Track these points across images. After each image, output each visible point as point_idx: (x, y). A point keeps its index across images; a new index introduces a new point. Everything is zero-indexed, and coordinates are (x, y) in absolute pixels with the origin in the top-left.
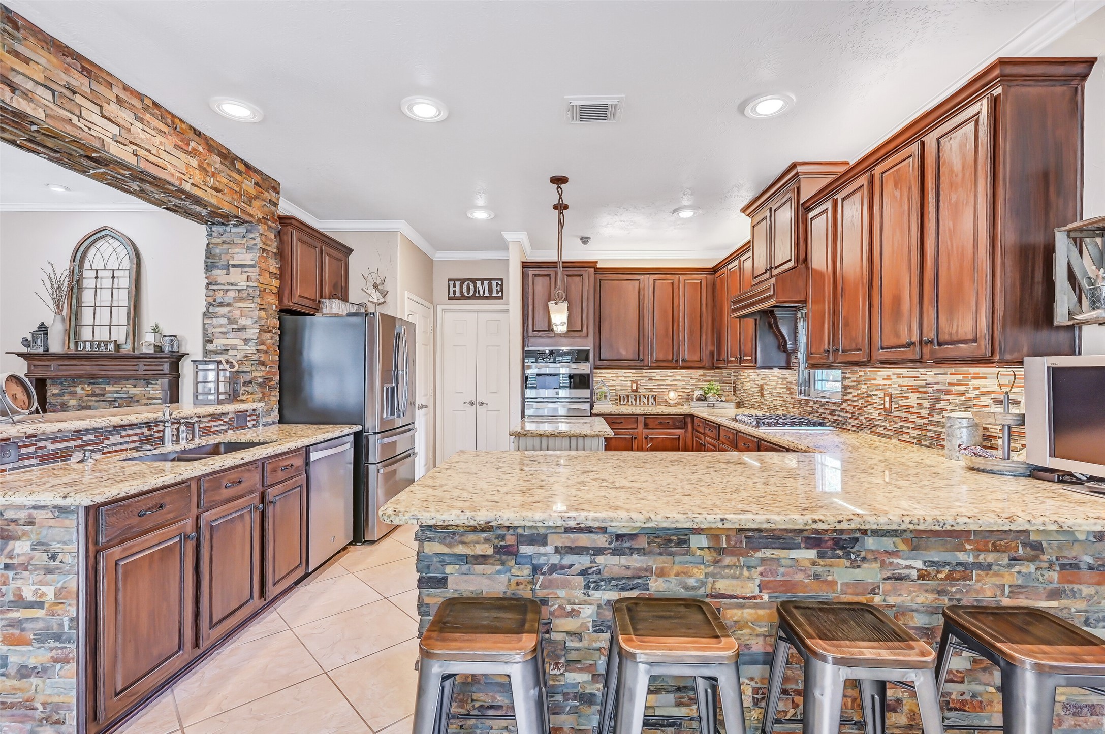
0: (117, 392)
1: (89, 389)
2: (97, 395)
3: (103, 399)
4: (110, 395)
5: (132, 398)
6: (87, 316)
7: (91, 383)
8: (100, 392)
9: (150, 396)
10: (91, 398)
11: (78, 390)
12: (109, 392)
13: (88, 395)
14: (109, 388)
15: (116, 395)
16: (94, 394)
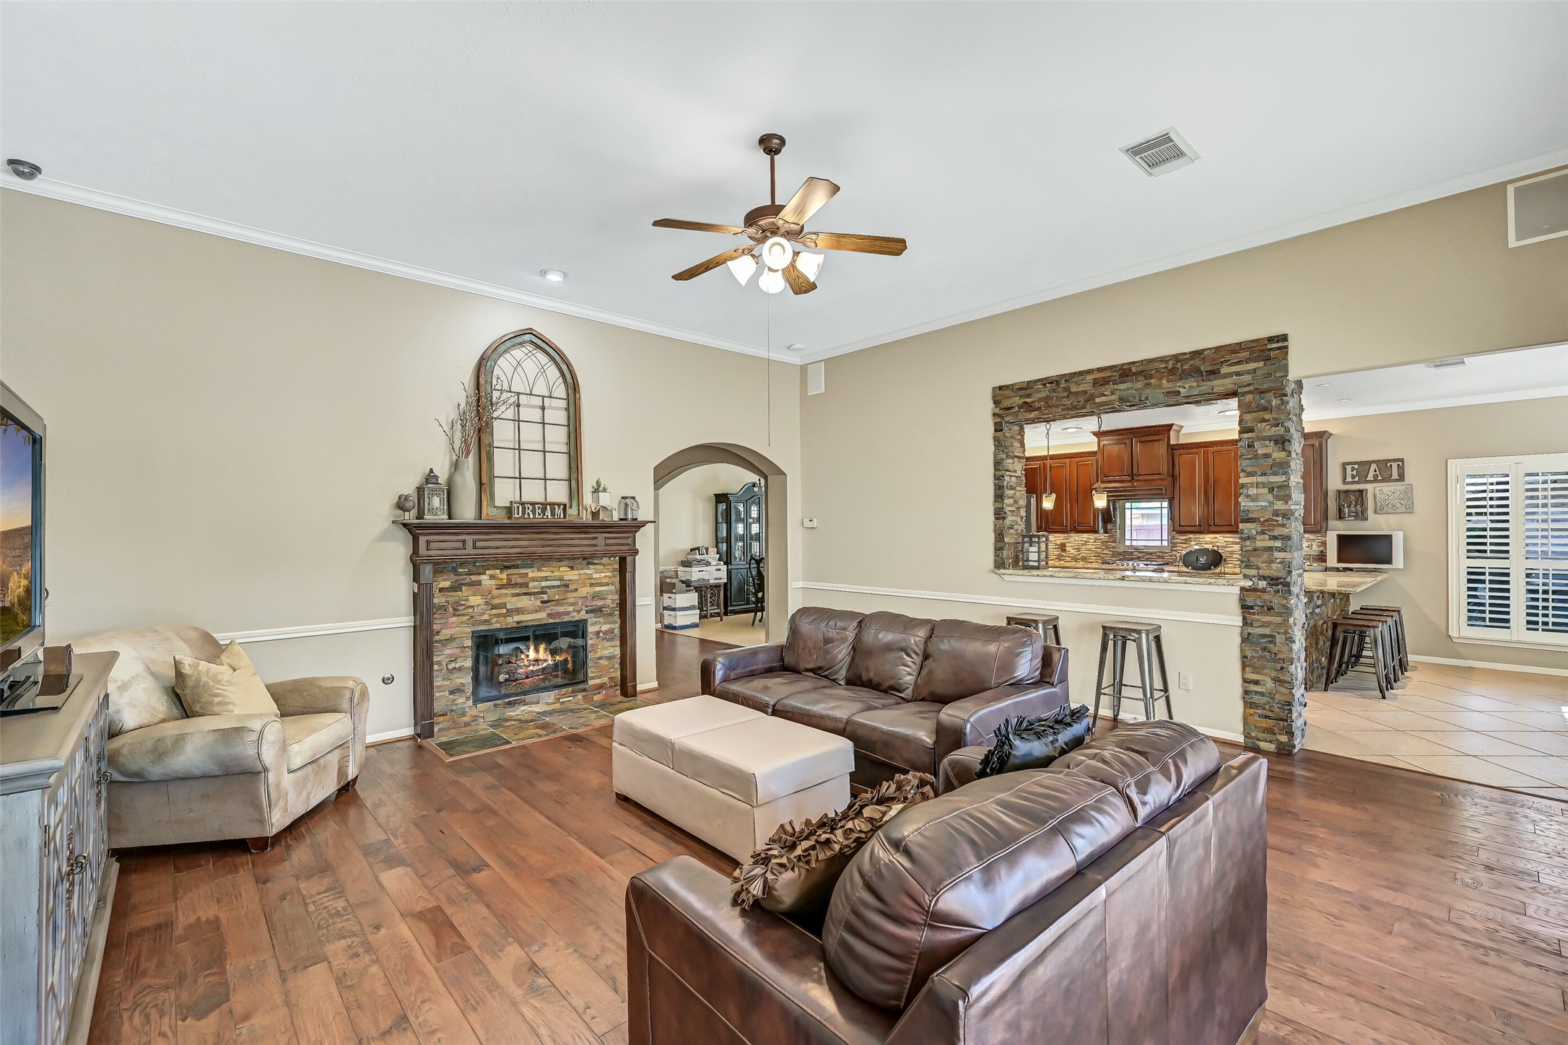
0: (546, 579)
1: (504, 576)
2: (516, 585)
3: (524, 590)
4: (536, 583)
5: (567, 586)
6: (503, 463)
7: (507, 568)
8: (520, 581)
9: (593, 581)
10: (504, 591)
11: (484, 578)
12: (534, 580)
13: (500, 587)
14: (532, 573)
15: (543, 584)
16: (510, 585)
